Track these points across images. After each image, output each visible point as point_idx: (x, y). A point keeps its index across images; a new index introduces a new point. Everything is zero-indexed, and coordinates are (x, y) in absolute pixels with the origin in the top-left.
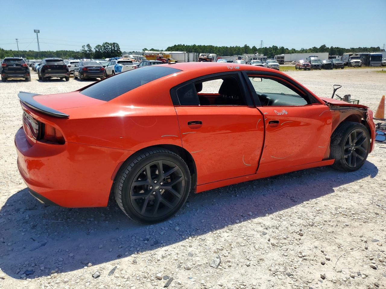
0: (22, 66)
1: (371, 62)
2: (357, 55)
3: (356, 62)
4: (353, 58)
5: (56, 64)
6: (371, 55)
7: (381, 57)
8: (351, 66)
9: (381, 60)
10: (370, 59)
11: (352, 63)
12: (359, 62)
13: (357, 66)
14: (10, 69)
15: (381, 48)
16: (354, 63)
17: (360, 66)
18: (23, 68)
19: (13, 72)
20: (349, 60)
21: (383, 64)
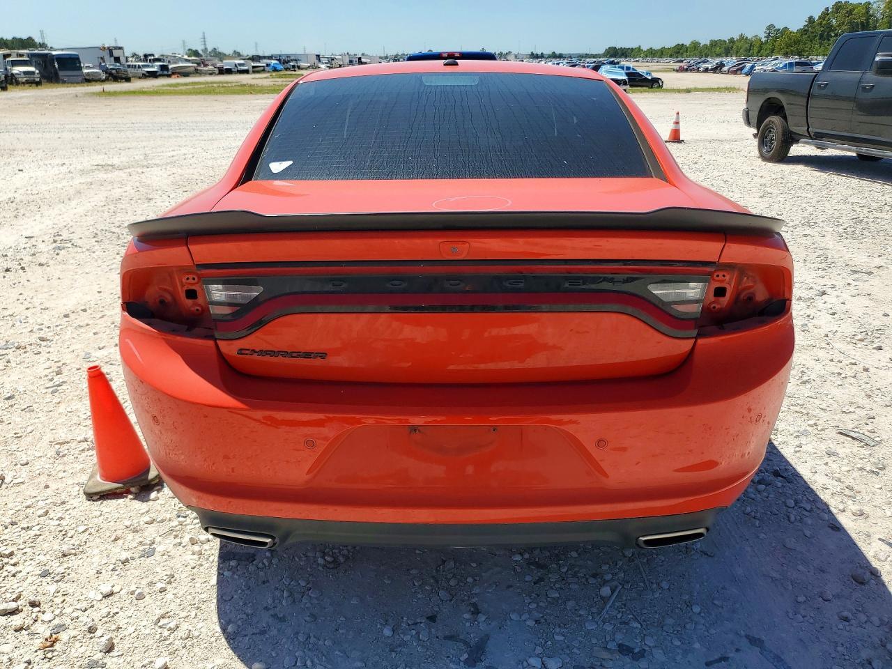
1: (61, 73)
2: (21, 55)
3: (25, 73)
4: (15, 63)
6: (54, 55)
7: (77, 62)
8: (18, 83)
9: (80, 68)
10: (57, 66)
11: (17, 76)
12: (33, 73)
13: (32, 82)
15: (38, 40)
16: (22, 75)
17: (38, 84)
20: (6, 69)
21: (87, 77)
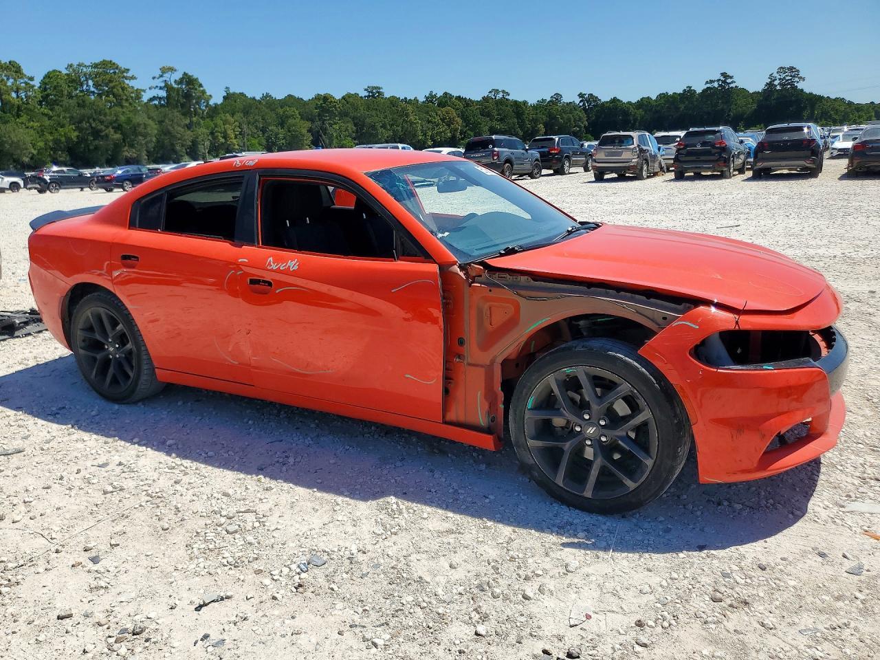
0: (713, 146)
5: (786, 137)
14: (690, 154)
18: (714, 151)
19: (693, 158)
